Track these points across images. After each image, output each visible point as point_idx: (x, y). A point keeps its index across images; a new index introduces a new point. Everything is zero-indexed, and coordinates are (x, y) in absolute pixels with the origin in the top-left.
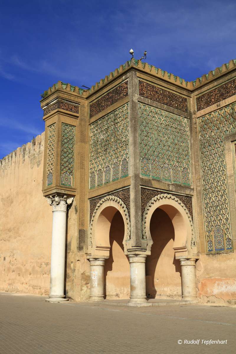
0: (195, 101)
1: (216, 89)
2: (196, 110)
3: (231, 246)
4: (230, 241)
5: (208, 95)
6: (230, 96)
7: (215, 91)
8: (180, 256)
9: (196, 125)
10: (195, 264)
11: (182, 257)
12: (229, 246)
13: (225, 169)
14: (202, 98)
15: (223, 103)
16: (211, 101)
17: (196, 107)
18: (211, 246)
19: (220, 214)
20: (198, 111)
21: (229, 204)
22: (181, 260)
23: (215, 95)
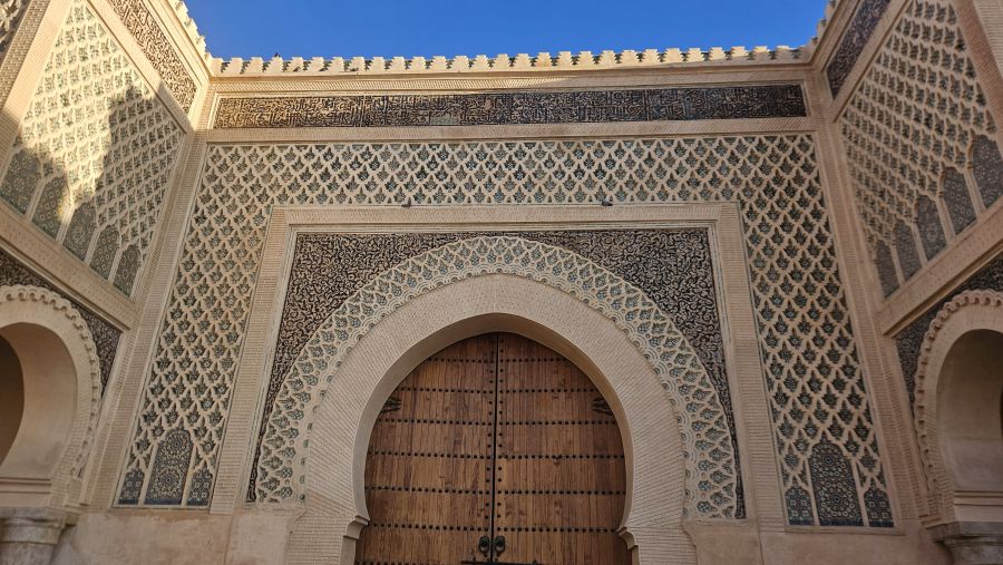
1: (284, 98)
3: (204, 495)
4: (206, 480)
5: (257, 103)
6: (316, 126)
7: (279, 103)
10: (55, 542)
11: (22, 514)
12: (200, 495)
14: (237, 105)
16: (260, 118)
18: (135, 489)
22: (13, 522)
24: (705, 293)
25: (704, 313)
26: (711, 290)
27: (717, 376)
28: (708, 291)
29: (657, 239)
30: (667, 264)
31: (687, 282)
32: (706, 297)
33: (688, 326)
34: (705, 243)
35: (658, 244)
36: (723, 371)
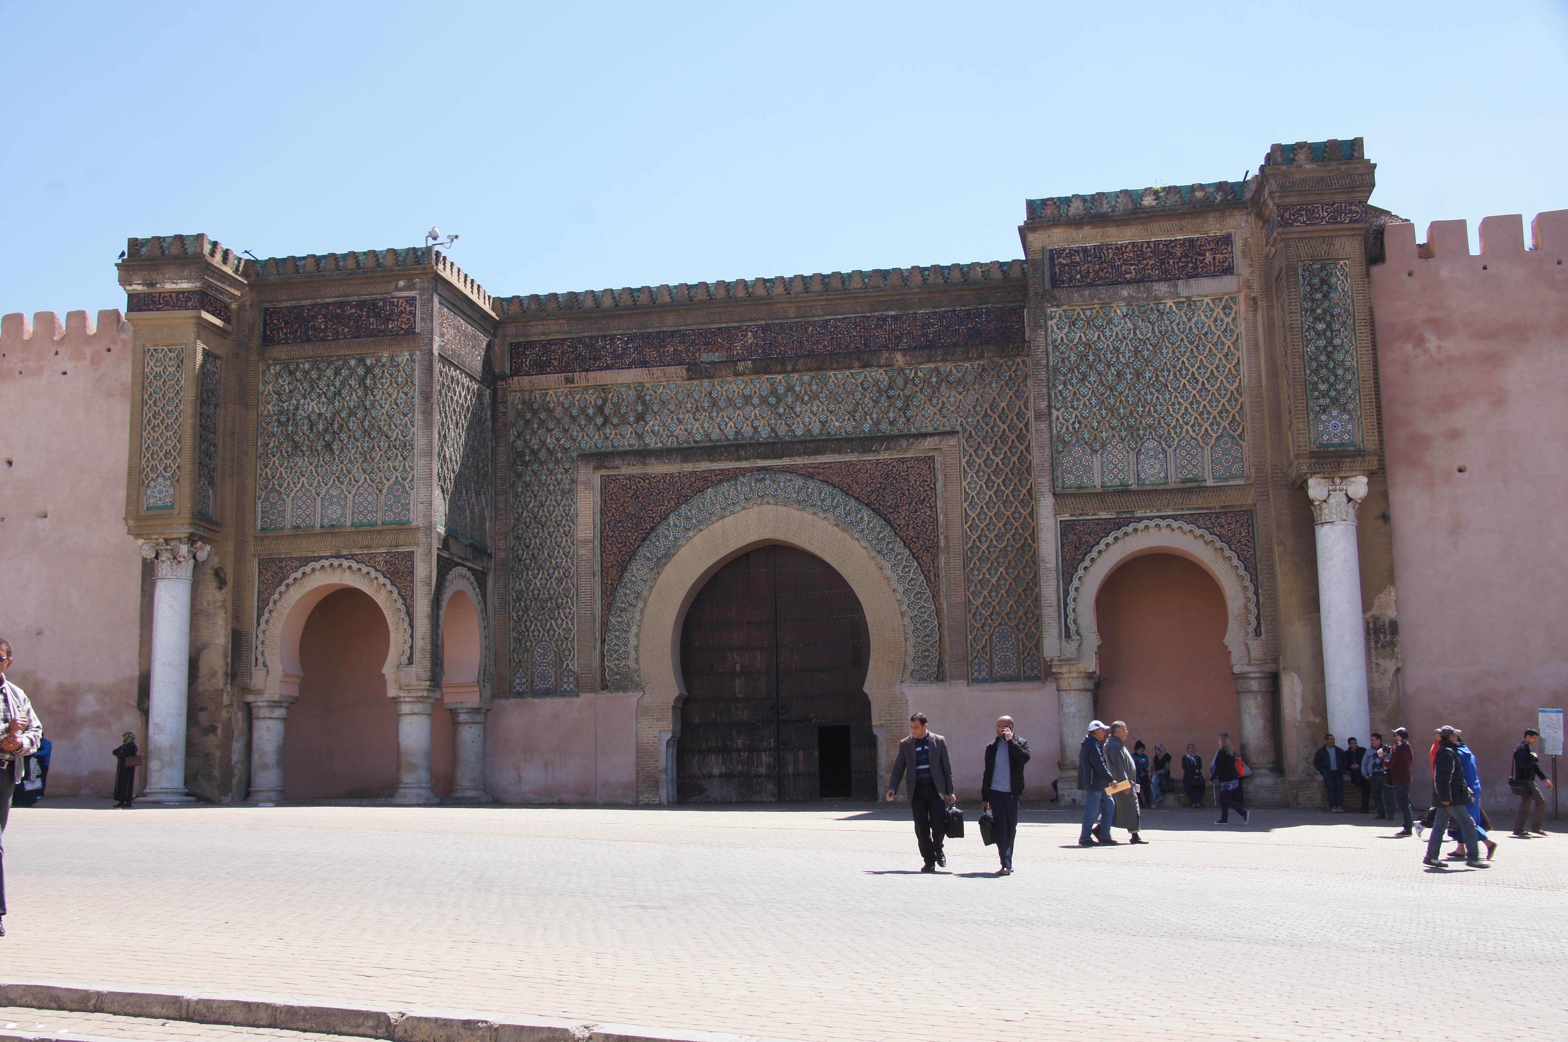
0: (507, 349)
1: (566, 339)
2: (508, 372)
3: (572, 686)
4: (571, 676)
5: (544, 346)
6: (601, 369)
7: (563, 345)
8: (457, 703)
9: (506, 408)
10: (483, 721)
11: (464, 705)
12: (568, 686)
13: (573, 524)
14: (526, 349)
15: (581, 379)
16: (550, 362)
17: (507, 365)
18: (524, 684)
19: (551, 619)
20: (512, 375)
21: (577, 600)
22: (459, 711)
23: (562, 353)
24: (929, 513)
25: (927, 529)
26: (934, 509)
27: (933, 580)
28: (931, 511)
29: (894, 466)
30: (902, 489)
31: (916, 503)
32: (930, 516)
33: (914, 542)
34: (932, 470)
35: (895, 470)
36: (937, 576)
